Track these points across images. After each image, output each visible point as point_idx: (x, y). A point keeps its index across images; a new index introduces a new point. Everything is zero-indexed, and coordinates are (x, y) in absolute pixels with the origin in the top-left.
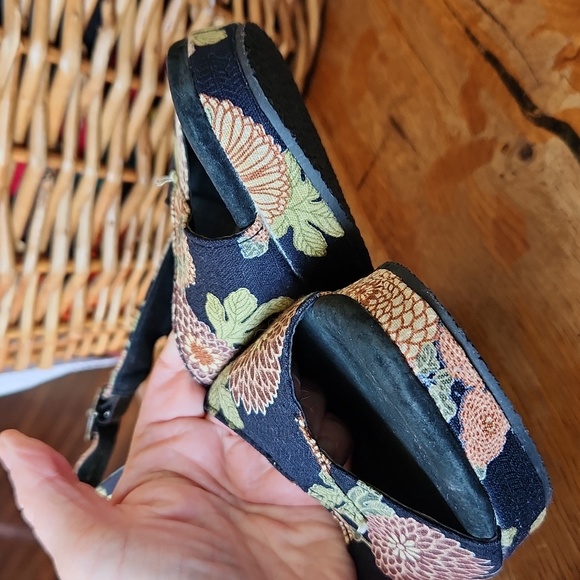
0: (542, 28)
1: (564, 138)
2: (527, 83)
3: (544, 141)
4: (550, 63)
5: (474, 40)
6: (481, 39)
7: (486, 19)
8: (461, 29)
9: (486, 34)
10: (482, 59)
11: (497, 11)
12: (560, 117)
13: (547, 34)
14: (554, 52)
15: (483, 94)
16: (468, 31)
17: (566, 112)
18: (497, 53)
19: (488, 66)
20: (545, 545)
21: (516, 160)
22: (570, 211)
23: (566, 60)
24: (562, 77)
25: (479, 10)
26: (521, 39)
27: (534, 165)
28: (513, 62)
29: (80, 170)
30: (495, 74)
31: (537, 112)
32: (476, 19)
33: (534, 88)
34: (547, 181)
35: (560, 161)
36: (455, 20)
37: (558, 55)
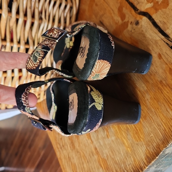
1: (147, 17)
2: (135, 3)
3: (141, 19)
12: (145, 11)
15: (124, 9)
17: (146, 9)
20: (152, 135)
21: (134, 26)
22: (150, 37)
27: (139, 26)
29: (12, 45)
31: (139, 11)
33: (137, 4)
34: (143, 30)
35: (146, 23)
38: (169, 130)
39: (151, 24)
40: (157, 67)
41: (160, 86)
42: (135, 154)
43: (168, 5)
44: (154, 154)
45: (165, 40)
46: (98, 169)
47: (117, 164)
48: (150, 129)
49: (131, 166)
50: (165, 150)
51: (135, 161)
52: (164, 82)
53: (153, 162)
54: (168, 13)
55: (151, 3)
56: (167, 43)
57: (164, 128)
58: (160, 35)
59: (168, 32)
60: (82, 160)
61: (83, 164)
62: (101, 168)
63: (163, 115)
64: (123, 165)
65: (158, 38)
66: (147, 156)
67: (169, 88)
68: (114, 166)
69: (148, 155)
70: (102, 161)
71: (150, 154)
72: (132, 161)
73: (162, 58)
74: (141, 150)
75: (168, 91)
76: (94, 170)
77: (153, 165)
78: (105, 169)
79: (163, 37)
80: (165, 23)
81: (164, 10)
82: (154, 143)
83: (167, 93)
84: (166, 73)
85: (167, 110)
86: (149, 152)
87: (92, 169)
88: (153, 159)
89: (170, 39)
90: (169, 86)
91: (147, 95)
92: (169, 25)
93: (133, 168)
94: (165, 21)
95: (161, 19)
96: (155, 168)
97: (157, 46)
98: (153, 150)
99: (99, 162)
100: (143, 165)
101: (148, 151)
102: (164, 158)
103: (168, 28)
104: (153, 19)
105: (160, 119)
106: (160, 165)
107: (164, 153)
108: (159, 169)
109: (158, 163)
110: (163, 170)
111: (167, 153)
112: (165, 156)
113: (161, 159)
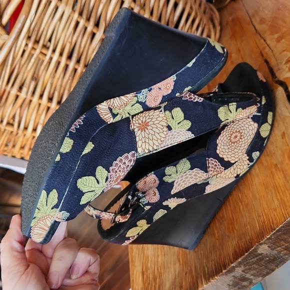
0: (284, 51)
1: (283, 87)
2: (275, 69)
3: (277, 88)
4: (284, 62)
5: (262, 55)
6: (264, 55)
7: (268, 48)
8: (259, 52)
9: (266, 53)
11: (271, 46)
12: (283, 80)
13: (285, 52)
14: (286, 59)
16: (261, 52)
17: (285, 78)
18: (268, 60)
19: (265, 63)
20: (249, 227)
23: (289, 61)
24: (287, 67)
25: (266, 45)
26: (277, 55)
28: (273, 63)
30: (266, 67)
31: (277, 79)
32: (264, 48)
33: (277, 71)
35: (280, 95)
36: (258, 49)
37: (287, 60)
38: (268, 222)
39: (285, 96)
40: (277, 147)
41: (274, 170)
42: (223, 247)
44: (244, 250)
46: (175, 264)
48: (248, 220)
49: (213, 262)
50: (257, 246)
51: (220, 256)
52: (279, 166)
53: (240, 260)
57: (264, 220)
60: (158, 251)
61: (158, 256)
62: (179, 263)
63: (267, 204)
64: (205, 261)
66: (236, 252)
67: (282, 174)
68: (194, 262)
69: (238, 251)
70: (182, 255)
71: (239, 249)
72: (216, 256)
73: (285, 138)
74: (230, 244)
75: (280, 177)
77: (240, 263)
78: (182, 264)
82: (248, 236)
83: (278, 180)
84: (284, 156)
85: (273, 199)
87: (167, 263)
88: (241, 256)
90: (283, 171)
91: (256, 178)
93: (215, 265)
96: (243, 271)
97: (284, 123)
98: (245, 245)
99: (178, 255)
100: (227, 262)
101: (239, 245)
102: (255, 259)
104: (289, 92)
105: (262, 209)
106: (249, 269)
107: (255, 250)
108: (248, 276)
109: (247, 263)
110: (254, 281)
111: (260, 253)
112: (257, 256)
113: (252, 259)
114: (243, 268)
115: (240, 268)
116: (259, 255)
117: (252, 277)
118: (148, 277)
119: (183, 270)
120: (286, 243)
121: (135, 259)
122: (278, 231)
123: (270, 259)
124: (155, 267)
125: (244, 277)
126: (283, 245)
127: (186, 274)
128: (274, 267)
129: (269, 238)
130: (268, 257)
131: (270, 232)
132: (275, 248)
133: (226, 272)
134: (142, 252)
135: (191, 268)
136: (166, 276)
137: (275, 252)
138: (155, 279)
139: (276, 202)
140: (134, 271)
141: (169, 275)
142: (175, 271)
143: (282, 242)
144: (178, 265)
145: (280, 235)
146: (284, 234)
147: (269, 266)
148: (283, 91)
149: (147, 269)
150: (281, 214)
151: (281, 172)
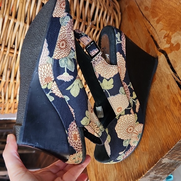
0: (162, 29)
1: (164, 55)
2: (158, 42)
3: (160, 55)
4: (163, 37)
5: (149, 32)
7: (152, 27)
8: (147, 30)
9: (151, 31)
10: (150, 36)
11: (153, 26)
12: (164, 50)
13: (163, 30)
15: (150, 44)
16: (148, 30)
17: (165, 48)
18: (153, 35)
19: (151, 38)
20: (154, 147)
22: (164, 71)
23: (166, 36)
24: (165, 40)
25: (150, 25)
26: (158, 32)
28: (156, 38)
30: (152, 40)
31: (160, 48)
32: (149, 28)
33: (159, 43)
34: (160, 64)
35: (163, 59)
36: (146, 28)
37: (164, 35)
39: (166, 61)
40: (165, 95)
41: (165, 110)
42: (141, 160)
43: (179, 48)
44: (154, 162)
45: (174, 75)
46: (114, 170)
47: (127, 167)
48: (153, 142)
49: (136, 170)
50: (161, 159)
51: (140, 166)
52: (168, 107)
53: (152, 168)
54: (178, 54)
55: (168, 44)
56: (174, 78)
57: (163, 143)
58: (171, 70)
59: (176, 69)
63: (164, 132)
64: (131, 169)
65: (169, 73)
67: (170, 113)
68: (125, 169)
69: (150, 162)
71: (151, 162)
72: (138, 166)
73: (169, 89)
74: (145, 158)
75: (170, 115)
76: (110, 170)
77: (152, 170)
78: (118, 171)
79: (172, 72)
80: (175, 62)
81: (176, 51)
82: (155, 153)
83: (169, 116)
84: (170, 101)
85: (167, 129)
86: (150, 160)
87: (109, 170)
88: (152, 166)
89: (177, 75)
90: (171, 111)
91: (155, 115)
92: (177, 64)
93: (138, 172)
94: (176, 60)
95: (173, 59)
96: (155, 174)
97: (167, 79)
100: (145, 170)
102: (161, 166)
103: (177, 66)
104: (168, 57)
105: (161, 136)
106: (159, 172)
107: (160, 162)
108: (158, 175)
109: (157, 169)
110: (162, 178)
111: (164, 163)
112: (162, 165)
113: (159, 167)
114: (154, 172)
115: (153, 172)
116: (163, 164)
117: (161, 176)
118: (99, 178)
119: (119, 174)
120: (178, 155)
121: (90, 167)
122: (173, 150)
123: (170, 165)
124: (102, 172)
125: (156, 176)
126: (177, 157)
127: (121, 177)
128: (174, 169)
129: (168, 154)
130: (169, 164)
131: (168, 151)
132: (172, 159)
133: (144, 176)
134: (93, 162)
135: (123, 173)
136: (109, 178)
137: (172, 161)
138: (103, 179)
139: (169, 131)
140: (90, 174)
141: (111, 177)
142: (114, 174)
143: (176, 155)
144: (115, 171)
145: (174, 152)
146: (176, 150)
147: (170, 168)
148: (165, 57)
149: (98, 173)
150: (173, 139)
151: (170, 112)
